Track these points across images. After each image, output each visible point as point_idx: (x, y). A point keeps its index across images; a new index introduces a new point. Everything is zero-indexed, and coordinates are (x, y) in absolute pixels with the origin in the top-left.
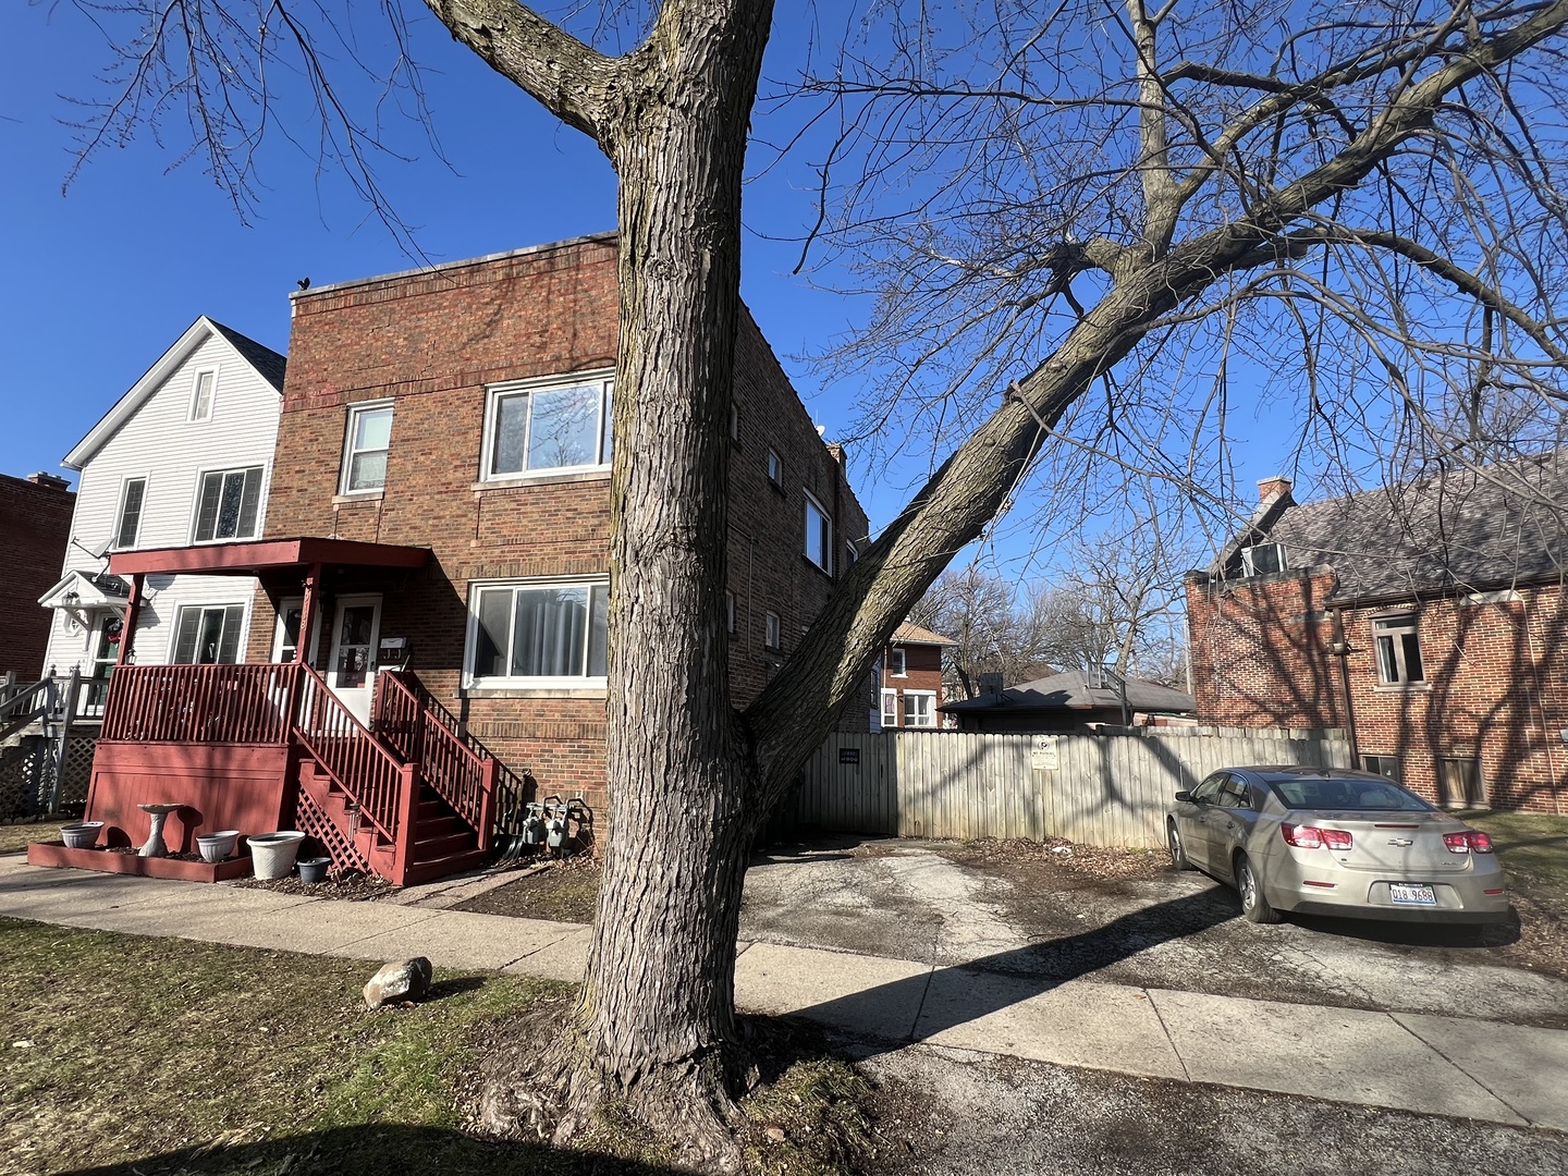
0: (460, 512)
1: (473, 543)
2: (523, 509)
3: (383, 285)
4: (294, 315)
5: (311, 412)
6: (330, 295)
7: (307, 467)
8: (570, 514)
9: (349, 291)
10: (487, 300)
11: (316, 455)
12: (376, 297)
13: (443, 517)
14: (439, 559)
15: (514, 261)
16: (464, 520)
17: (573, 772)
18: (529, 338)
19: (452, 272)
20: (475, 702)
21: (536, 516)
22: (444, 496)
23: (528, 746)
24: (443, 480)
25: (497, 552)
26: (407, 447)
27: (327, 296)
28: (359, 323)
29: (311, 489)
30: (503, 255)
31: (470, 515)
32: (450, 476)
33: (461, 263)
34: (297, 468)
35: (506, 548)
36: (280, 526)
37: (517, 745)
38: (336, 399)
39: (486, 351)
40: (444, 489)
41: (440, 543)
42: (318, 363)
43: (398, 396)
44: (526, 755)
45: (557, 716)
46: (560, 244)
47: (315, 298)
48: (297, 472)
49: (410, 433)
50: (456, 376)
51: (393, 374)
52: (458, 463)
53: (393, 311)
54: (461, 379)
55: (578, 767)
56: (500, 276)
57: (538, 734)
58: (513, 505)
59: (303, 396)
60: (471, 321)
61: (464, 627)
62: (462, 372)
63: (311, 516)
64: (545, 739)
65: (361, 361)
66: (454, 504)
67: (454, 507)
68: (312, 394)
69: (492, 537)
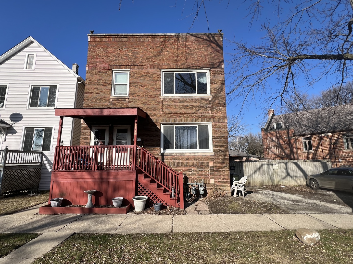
0: (156, 104)
1: (161, 113)
2: (176, 104)
3: (123, 37)
4: (89, 40)
5: (99, 71)
6: (103, 37)
7: (99, 87)
8: (191, 106)
9: (110, 36)
10: (158, 46)
11: (102, 84)
12: (120, 40)
13: (150, 105)
14: (150, 116)
15: (166, 36)
16: (157, 106)
17: (199, 174)
18: (173, 58)
19: (147, 36)
20: (166, 156)
21: (181, 106)
22: (150, 99)
23: (184, 168)
24: (149, 94)
25: (169, 115)
26: (135, 84)
27: (102, 37)
28: (114, 46)
29: (101, 94)
30: (163, 34)
31: (159, 105)
32: (152, 93)
33: (150, 34)
34: (95, 87)
35: (172, 115)
36: (90, 104)
37: (181, 168)
38: (108, 68)
39: (160, 60)
40: (150, 97)
41: (150, 112)
42: (100, 56)
43: (131, 69)
44: (184, 170)
45: (193, 160)
46: (181, 34)
47: (97, 37)
48: (95, 88)
49: (136, 80)
50: (151, 66)
51: (129, 63)
52: (154, 90)
53: (126, 45)
54: (153, 67)
55: (201, 173)
56: (162, 40)
57: (188, 165)
58: (173, 103)
59: (96, 66)
60: (154, 51)
61: (160, 135)
62: (153, 65)
63: (101, 102)
64: (190, 166)
65: (116, 57)
66: (154, 101)
67: (153, 103)
68: (99, 65)
69: (167, 112)
